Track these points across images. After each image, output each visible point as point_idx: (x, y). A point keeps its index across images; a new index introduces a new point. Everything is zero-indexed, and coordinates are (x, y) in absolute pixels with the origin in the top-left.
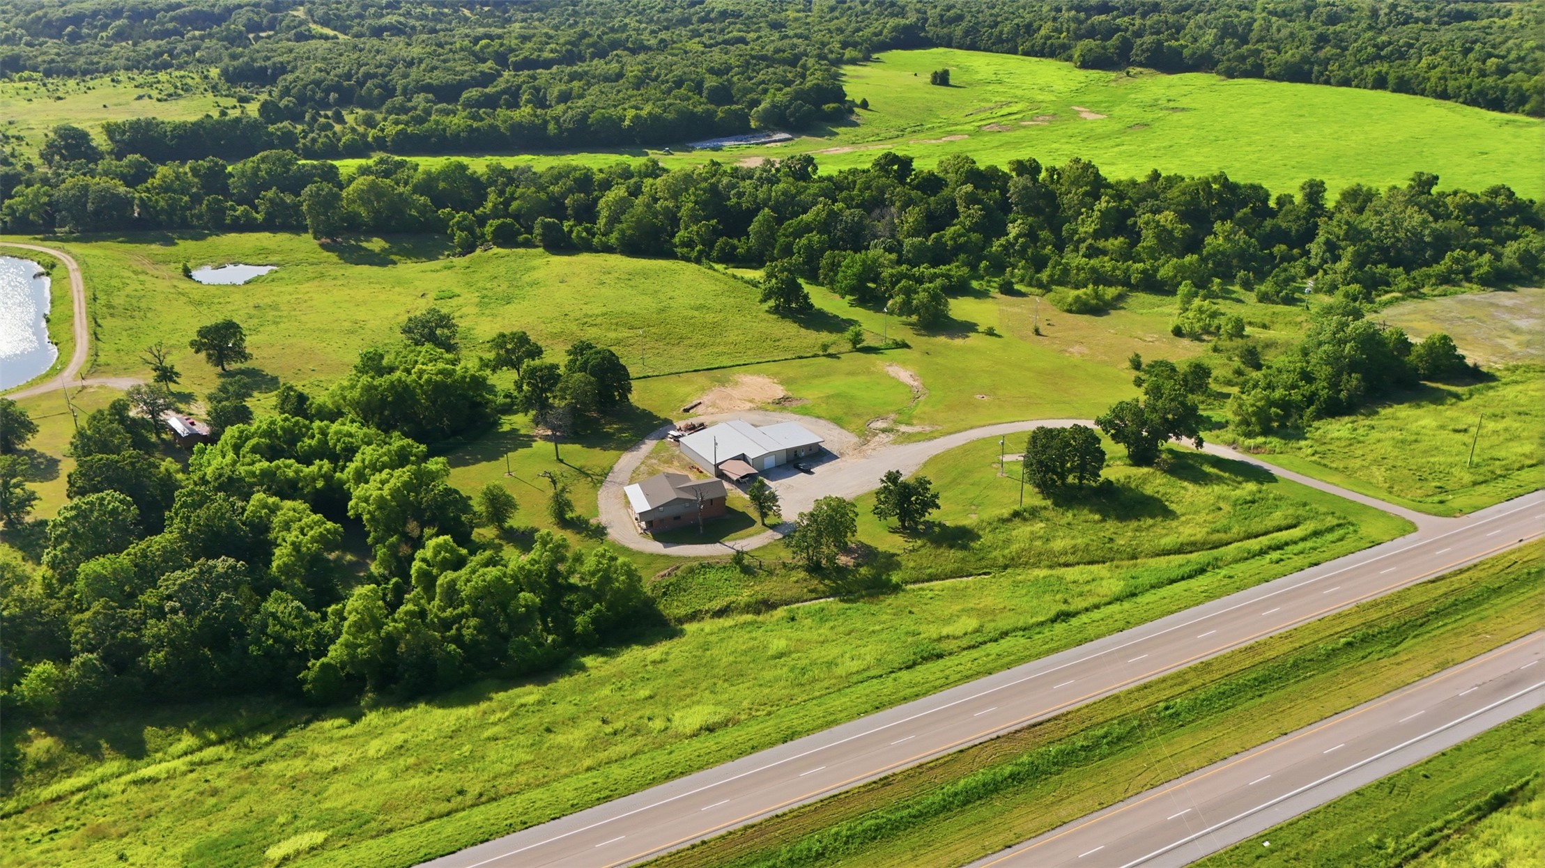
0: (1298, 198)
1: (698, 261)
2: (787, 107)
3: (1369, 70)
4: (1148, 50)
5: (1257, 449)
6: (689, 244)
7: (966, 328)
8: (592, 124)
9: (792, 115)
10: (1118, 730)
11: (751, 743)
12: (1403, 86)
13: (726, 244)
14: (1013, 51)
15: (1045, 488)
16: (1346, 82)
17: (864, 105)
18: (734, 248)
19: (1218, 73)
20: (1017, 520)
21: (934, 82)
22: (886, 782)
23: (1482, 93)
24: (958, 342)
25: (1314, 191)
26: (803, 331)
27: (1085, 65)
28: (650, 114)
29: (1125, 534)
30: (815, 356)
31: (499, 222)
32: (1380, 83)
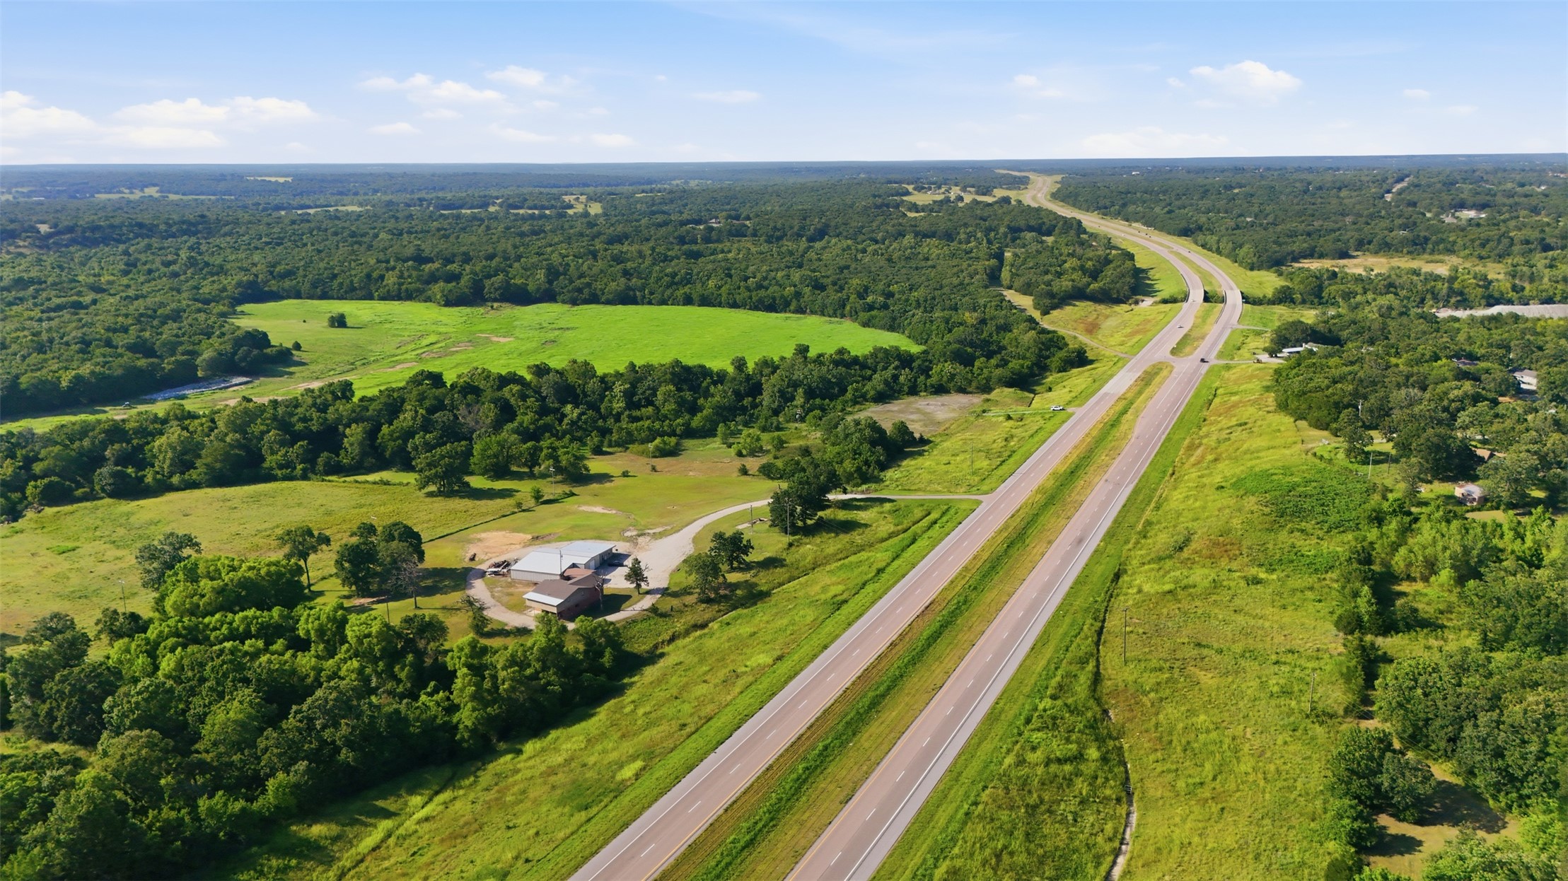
0: (731, 370)
2: (235, 353)
3: (681, 292)
4: (499, 288)
5: (868, 491)
7: (603, 478)
8: (27, 389)
9: (243, 359)
10: (962, 599)
11: (810, 655)
12: (705, 302)
13: (328, 459)
14: (369, 297)
15: (790, 532)
16: (663, 302)
17: (297, 346)
18: (339, 461)
19: (564, 302)
20: (793, 549)
21: (332, 325)
22: (893, 645)
23: (761, 301)
24: (608, 485)
25: (740, 364)
26: (478, 502)
27: (449, 303)
28: (93, 373)
29: (857, 537)
30: (514, 513)
31: (46, 481)
32: (688, 301)
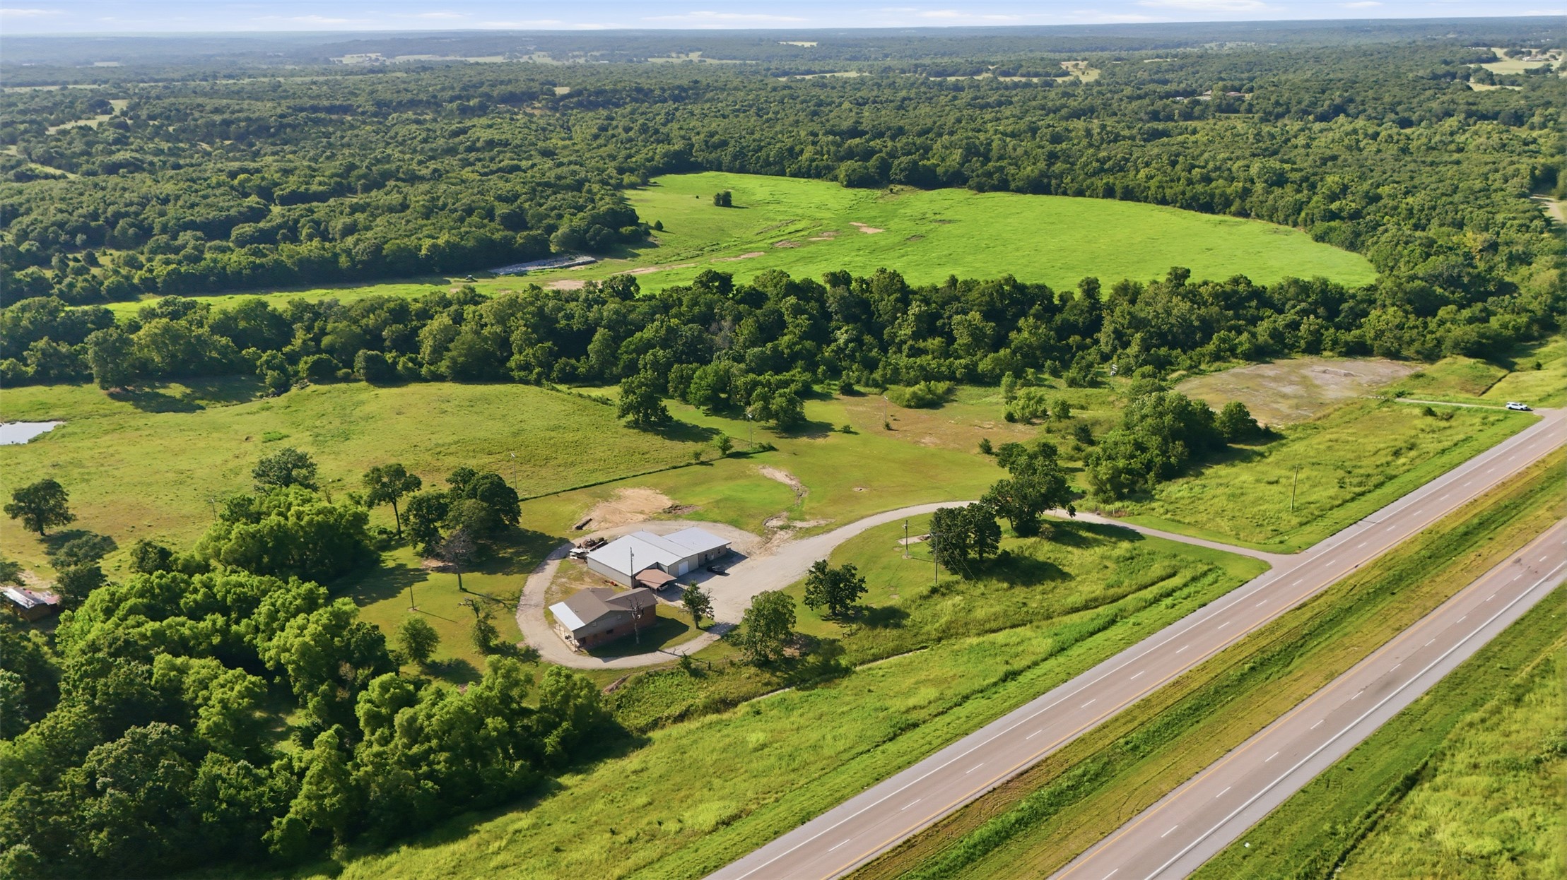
0: (1078, 294)
1: (538, 383)
2: (586, 231)
3: (1100, 183)
4: (905, 169)
5: (1117, 513)
6: (526, 367)
7: (823, 429)
8: (387, 256)
9: (593, 238)
11: (772, 829)
12: (1129, 195)
13: (567, 364)
14: (782, 173)
15: (952, 564)
16: (1080, 193)
17: (659, 227)
18: (576, 369)
19: (970, 188)
20: (936, 596)
21: (717, 204)
22: (909, 844)
23: (1195, 198)
24: (820, 441)
25: (1091, 288)
26: (668, 442)
27: (851, 184)
28: (448, 242)
29: (1035, 597)
30: (688, 465)
31: (316, 357)
32: (1109, 193)
